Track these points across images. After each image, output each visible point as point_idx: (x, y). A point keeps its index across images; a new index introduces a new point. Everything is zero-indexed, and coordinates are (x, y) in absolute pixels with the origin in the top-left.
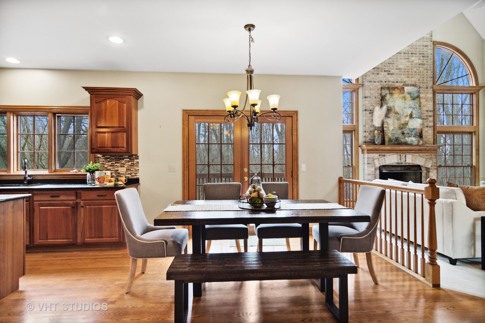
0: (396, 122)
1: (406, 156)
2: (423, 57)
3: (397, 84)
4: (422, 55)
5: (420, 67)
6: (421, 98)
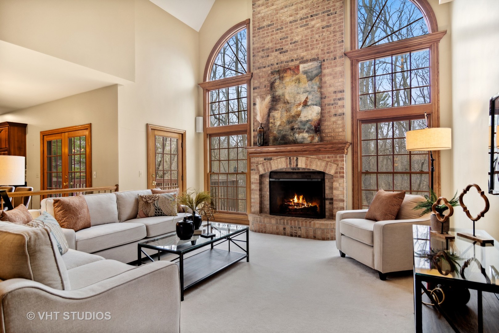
0: (285, 114)
1: (297, 159)
2: (328, 15)
3: (293, 62)
5: (323, 32)
6: (325, 75)
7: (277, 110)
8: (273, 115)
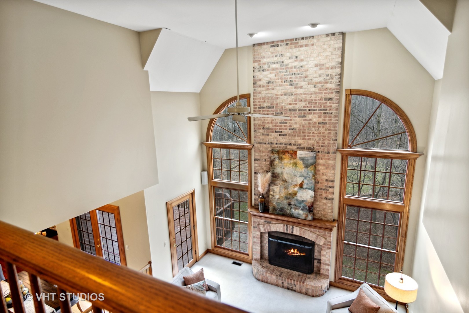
0: (283, 190)
1: (293, 228)
3: (291, 146)
4: (323, 112)
5: (319, 127)
6: (318, 164)
7: (276, 185)
8: (272, 188)
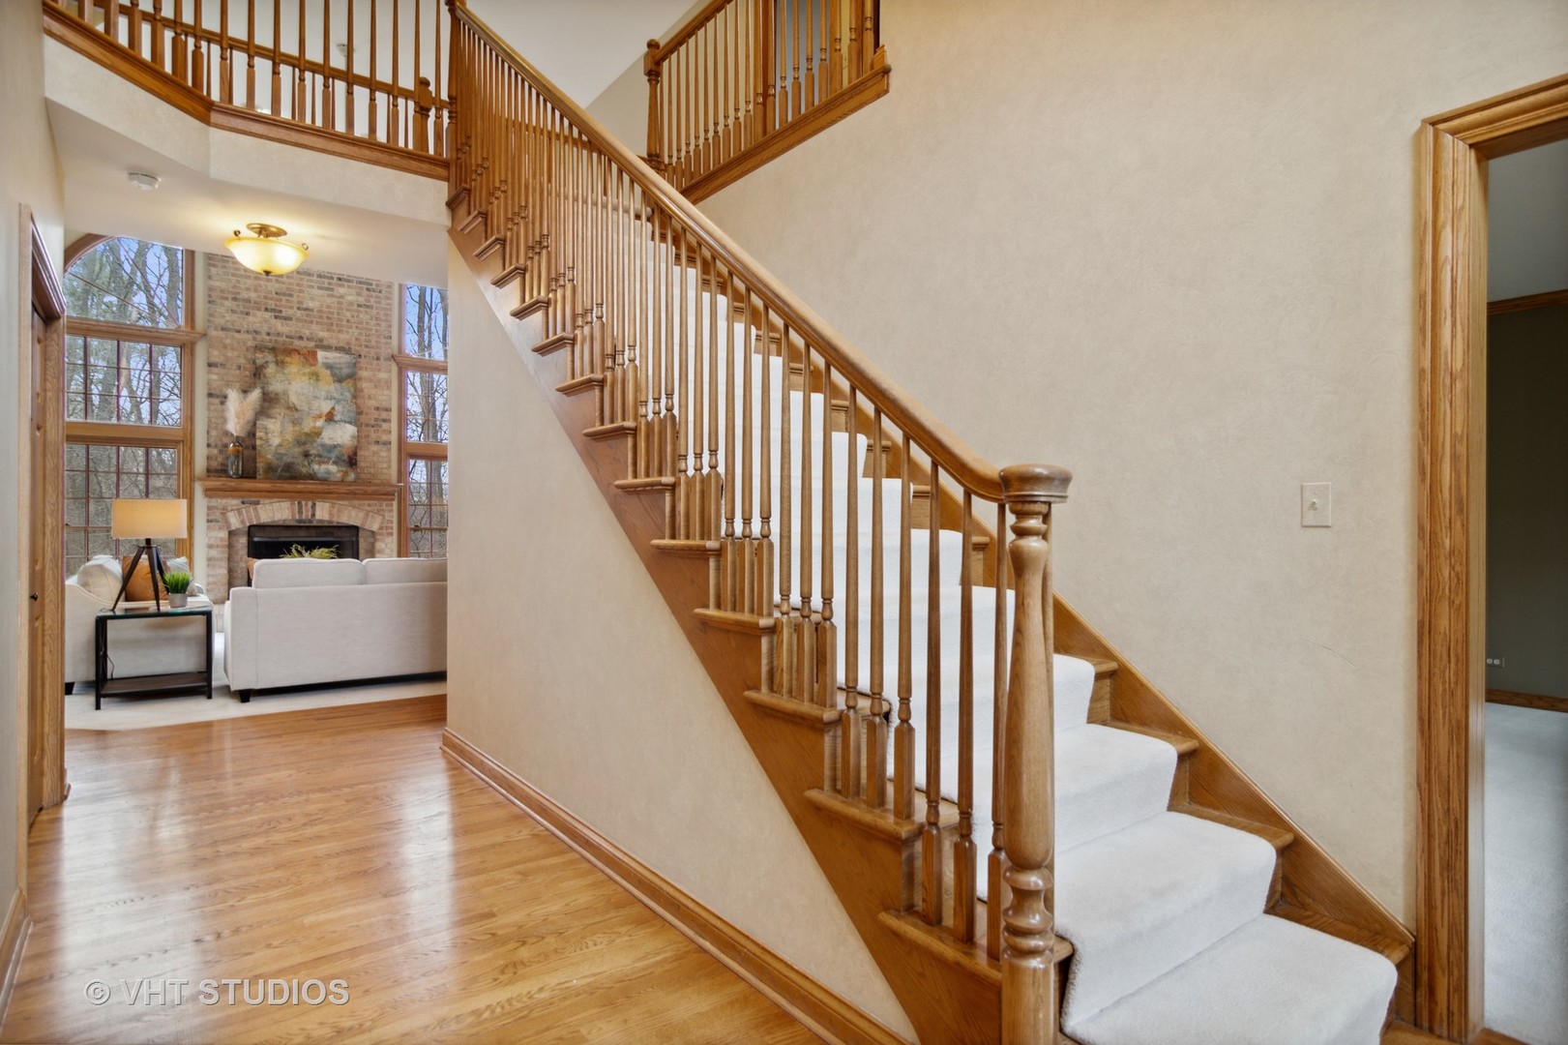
0: (290, 428)
1: (314, 505)
2: (368, 290)
3: (302, 342)
4: (365, 286)
5: (359, 311)
6: (360, 379)
7: (272, 418)
8: (263, 424)
